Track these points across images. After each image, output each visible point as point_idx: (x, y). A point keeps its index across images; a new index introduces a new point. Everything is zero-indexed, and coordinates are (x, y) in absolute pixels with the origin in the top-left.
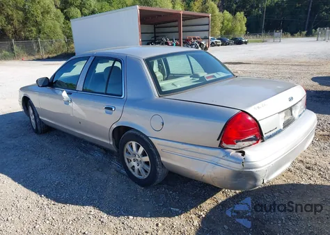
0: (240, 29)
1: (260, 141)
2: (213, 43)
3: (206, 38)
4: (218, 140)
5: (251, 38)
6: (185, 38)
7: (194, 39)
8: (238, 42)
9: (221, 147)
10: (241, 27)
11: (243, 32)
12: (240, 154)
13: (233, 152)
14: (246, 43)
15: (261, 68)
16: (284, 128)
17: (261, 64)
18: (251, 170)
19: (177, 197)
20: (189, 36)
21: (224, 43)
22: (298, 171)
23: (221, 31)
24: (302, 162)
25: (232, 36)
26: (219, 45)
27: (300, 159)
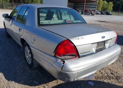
0: (110, 8)
1: (77, 57)
2: (97, 13)
3: (94, 11)
4: (54, 53)
5: (114, 13)
6: (85, 10)
7: (89, 10)
8: (108, 14)
9: (55, 56)
10: (111, 8)
11: (111, 10)
12: (62, 62)
13: (59, 61)
14: (111, 14)
15: (113, 25)
16: (96, 52)
17: (113, 23)
18: (66, 72)
19: (41, 76)
20: (87, 9)
21: (102, 14)
22: (106, 74)
23: (102, 9)
24: (110, 70)
25: (106, 11)
26: (99, 14)
27: (110, 68)
